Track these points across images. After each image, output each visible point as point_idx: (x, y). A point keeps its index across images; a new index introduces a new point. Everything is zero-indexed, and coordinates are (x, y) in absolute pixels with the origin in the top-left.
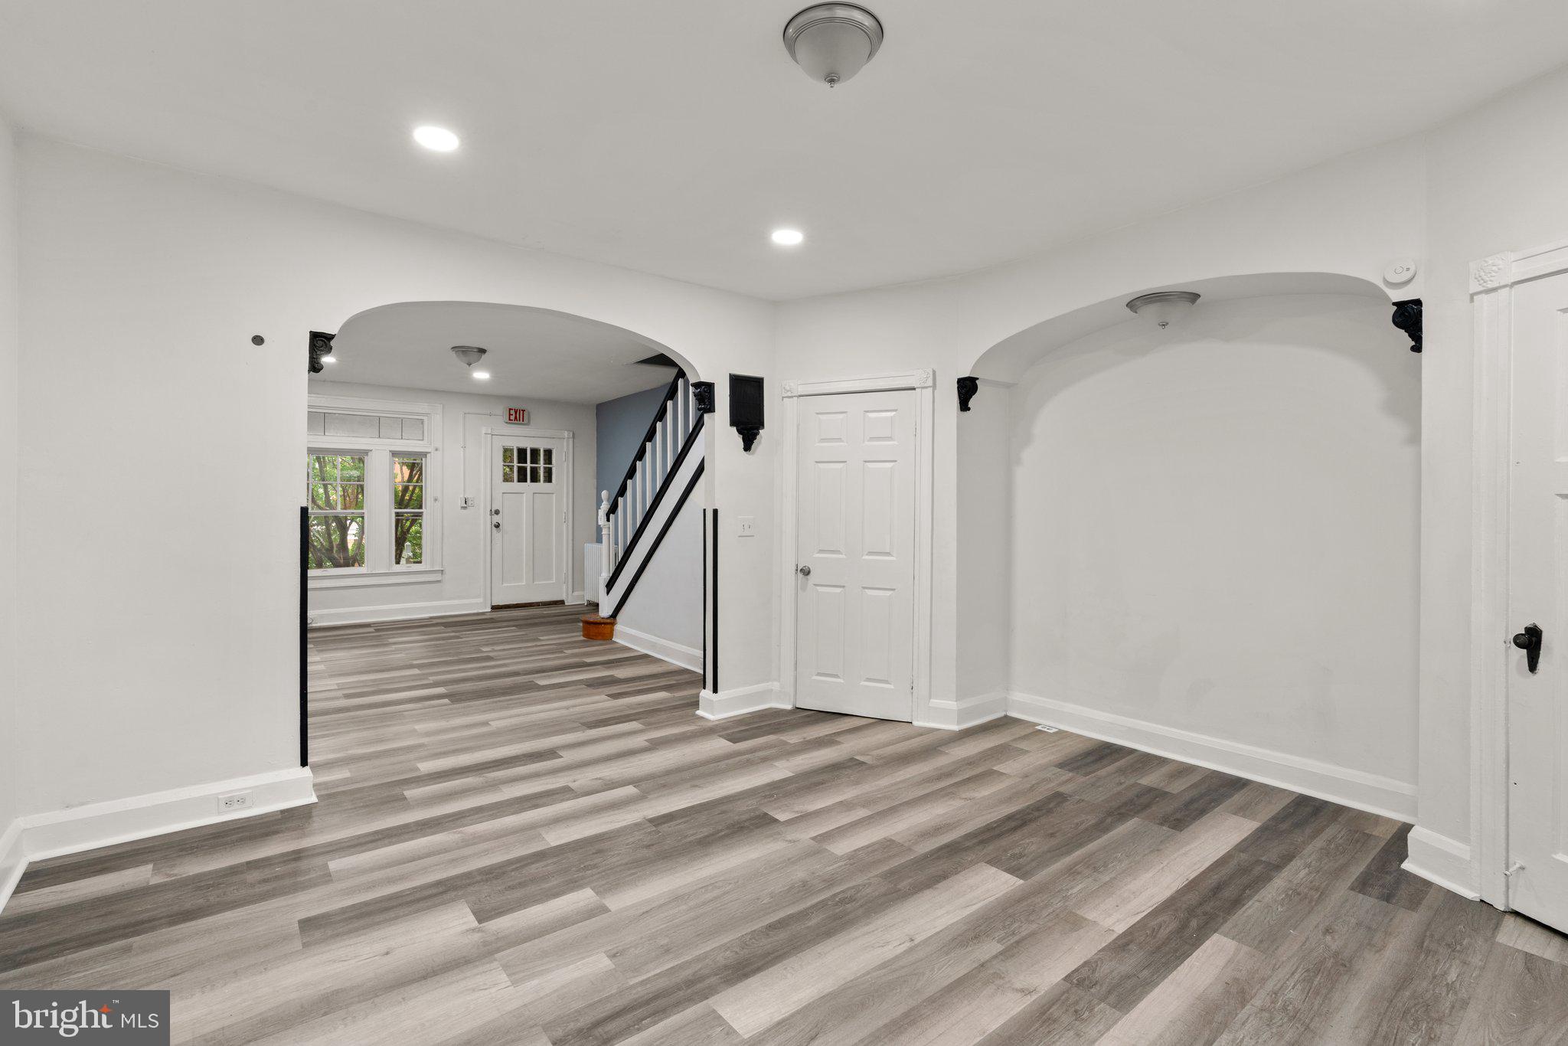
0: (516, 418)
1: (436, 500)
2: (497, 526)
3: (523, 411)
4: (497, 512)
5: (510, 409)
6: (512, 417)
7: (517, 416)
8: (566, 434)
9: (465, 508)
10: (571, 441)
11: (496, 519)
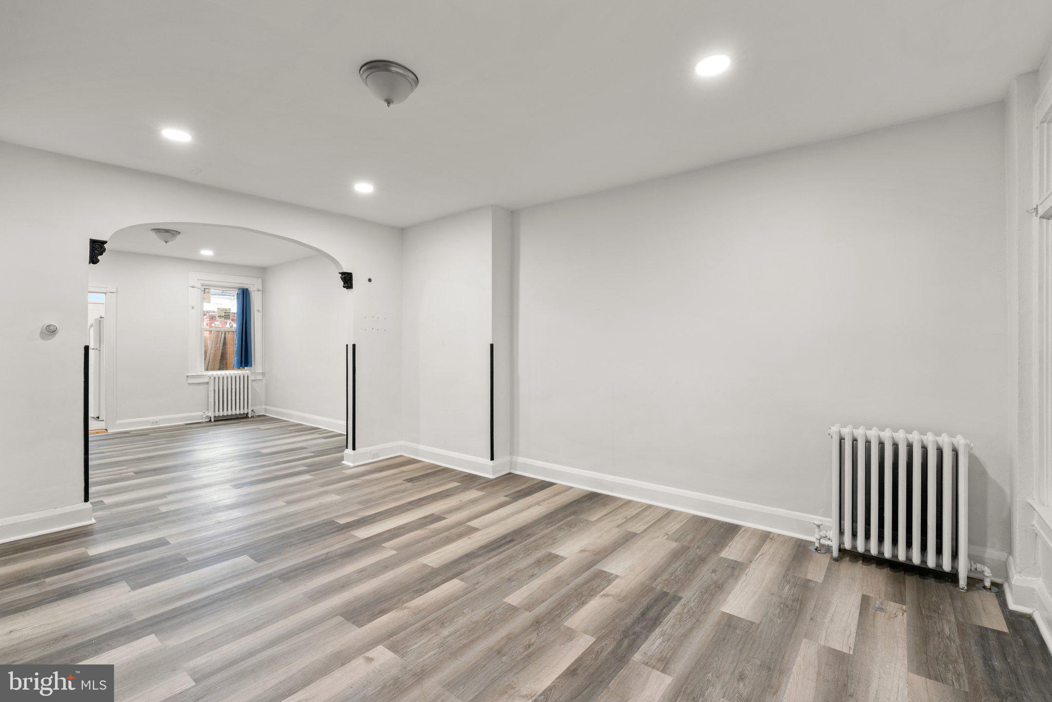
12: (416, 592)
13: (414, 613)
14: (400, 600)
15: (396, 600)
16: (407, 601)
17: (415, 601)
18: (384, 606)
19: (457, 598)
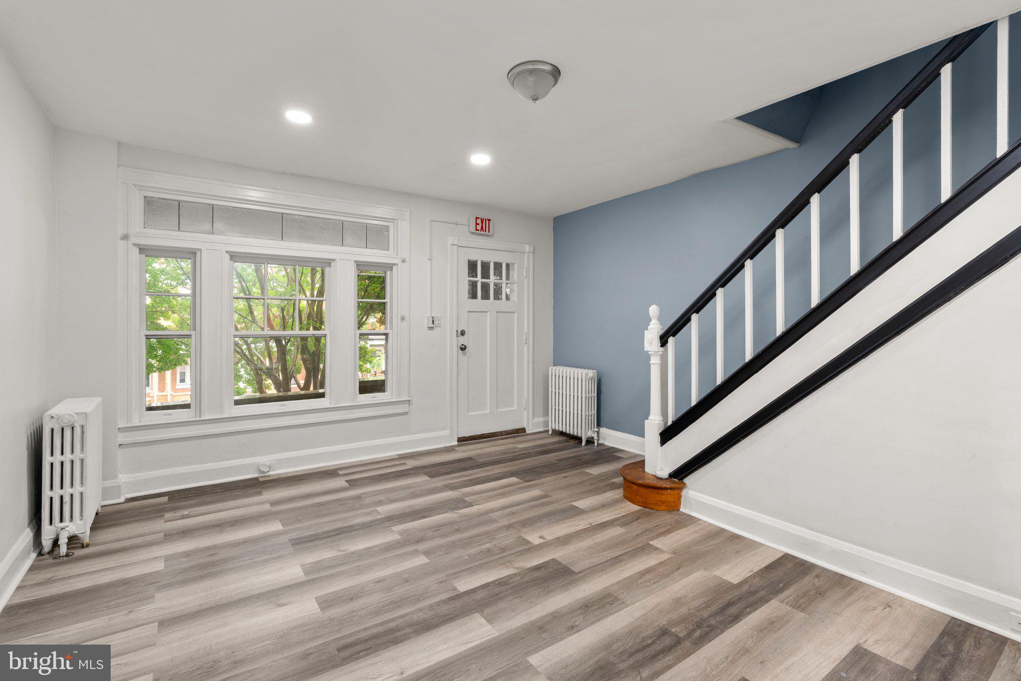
0: (482, 228)
1: (403, 319)
2: (463, 348)
3: (489, 220)
4: (463, 333)
5: (477, 218)
6: (479, 227)
7: (483, 226)
8: (527, 248)
9: (431, 328)
10: (531, 255)
11: (463, 340)
12: (506, 584)
13: (510, 563)
14: (522, 578)
15: (527, 579)
16: (515, 575)
17: (508, 573)
18: (537, 574)
19: (469, 569)
